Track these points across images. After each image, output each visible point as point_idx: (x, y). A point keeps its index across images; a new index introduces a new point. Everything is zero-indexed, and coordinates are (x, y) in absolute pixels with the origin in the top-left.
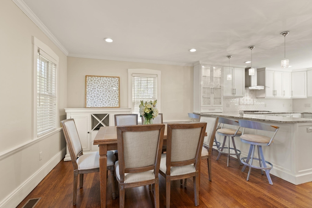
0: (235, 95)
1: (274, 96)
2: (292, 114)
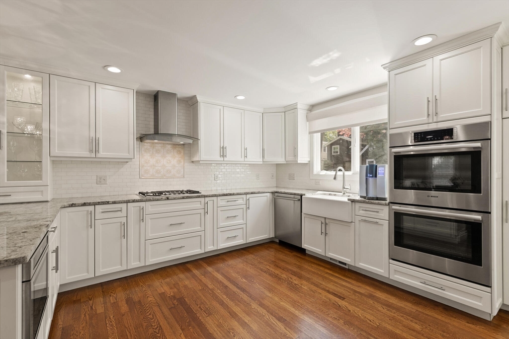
0: (98, 155)
1: (222, 159)
2: (248, 196)
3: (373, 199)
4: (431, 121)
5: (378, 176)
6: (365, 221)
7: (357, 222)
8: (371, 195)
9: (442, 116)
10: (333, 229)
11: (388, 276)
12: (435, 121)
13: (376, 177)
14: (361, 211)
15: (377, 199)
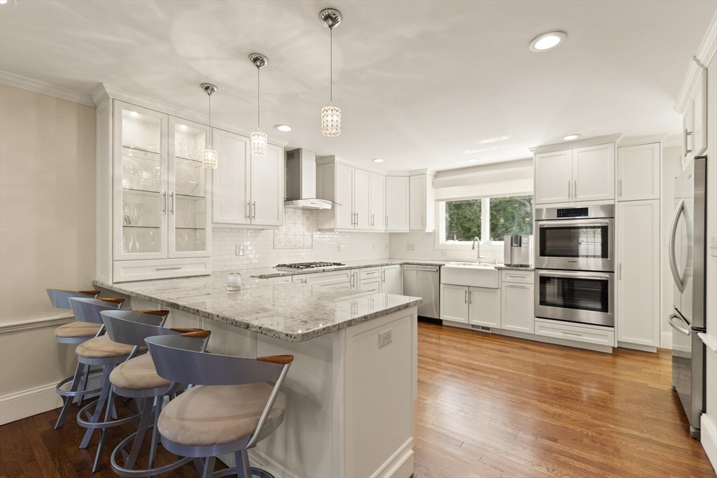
1: (353, 227)
3: (517, 266)
4: (571, 200)
5: (522, 245)
6: (512, 286)
7: (503, 288)
8: (516, 262)
9: (580, 197)
10: (477, 297)
11: (533, 333)
12: (574, 200)
13: (520, 246)
14: (508, 277)
15: (522, 266)
